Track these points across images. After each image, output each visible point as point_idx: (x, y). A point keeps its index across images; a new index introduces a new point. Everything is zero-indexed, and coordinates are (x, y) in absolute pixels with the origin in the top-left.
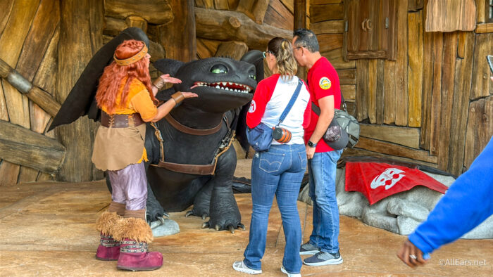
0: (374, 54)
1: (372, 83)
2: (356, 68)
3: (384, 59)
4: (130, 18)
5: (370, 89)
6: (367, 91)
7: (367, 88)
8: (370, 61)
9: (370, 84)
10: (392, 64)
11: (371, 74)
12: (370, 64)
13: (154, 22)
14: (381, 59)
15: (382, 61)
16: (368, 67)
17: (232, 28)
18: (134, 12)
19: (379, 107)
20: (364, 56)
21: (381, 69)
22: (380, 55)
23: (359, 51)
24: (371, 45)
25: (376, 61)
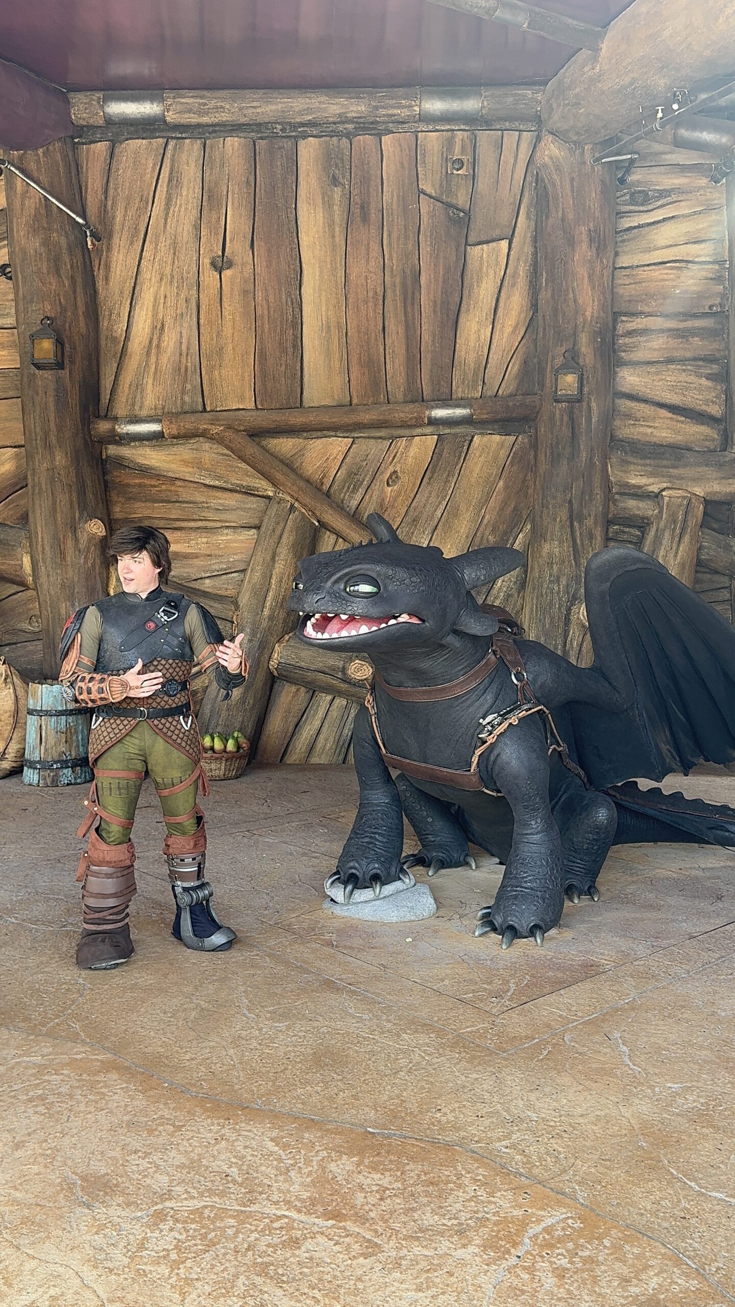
4: (664, 493)
13: (715, 499)
18: (670, 482)
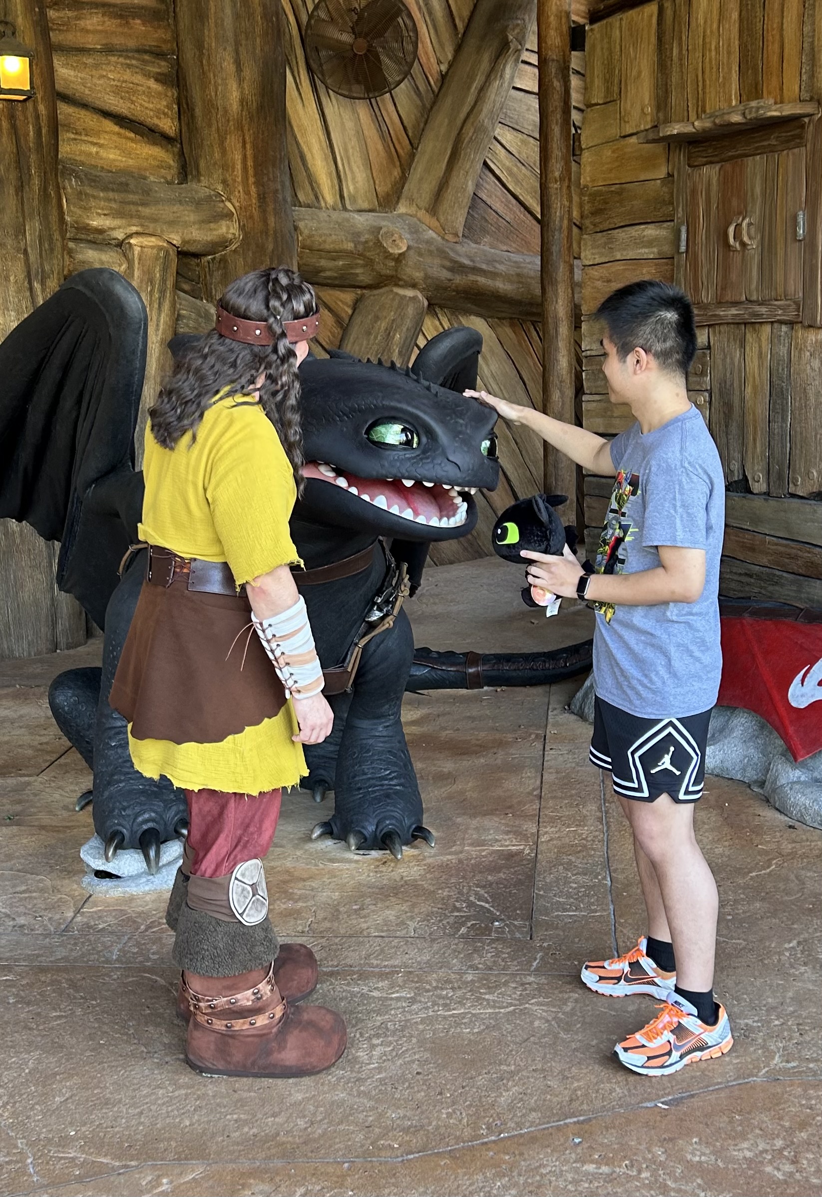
0: (763, 310)
1: (755, 387)
2: (709, 347)
3: (791, 324)
4: (132, 241)
5: (749, 403)
6: (743, 408)
7: (743, 400)
8: (749, 328)
9: (749, 390)
10: (814, 336)
11: (753, 364)
12: (750, 337)
13: (192, 249)
14: (781, 322)
15: (784, 328)
16: (743, 345)
17: (388, 256)
18: (142, 225)
19: (777, 450)
20: (733, 315)
21: (783, 351)
22: (780, 312)
23: (720, 303)
24: (754, 286)
25: (767, 329)
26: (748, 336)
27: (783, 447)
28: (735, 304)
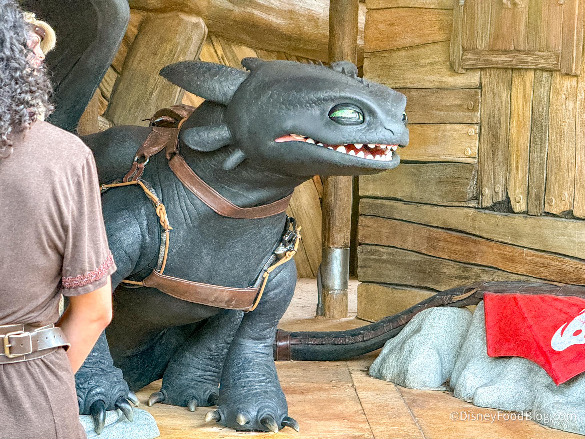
0: (529, 58)
1: (519, 122)
2: (480, 87)
3: (551, 71)
5: (514, 135)
6: (508, 140)
7: (508, 133)
8: (516, 74)
9: (514, 124)
10: (569, 83)
11: (518, 103)
12: (517, 81)
14: (543, 70)
15: (545, 75)
16: (510, 87)
19: (536, 175)
20: (503, 61)
21: (544, 93)
22: (543, 61)
23: (492, 51)
24: (521, 38)
25: (531, 74)
26: (515, 79)
27: (541, 173)
28: (505, 52)
